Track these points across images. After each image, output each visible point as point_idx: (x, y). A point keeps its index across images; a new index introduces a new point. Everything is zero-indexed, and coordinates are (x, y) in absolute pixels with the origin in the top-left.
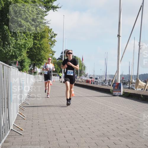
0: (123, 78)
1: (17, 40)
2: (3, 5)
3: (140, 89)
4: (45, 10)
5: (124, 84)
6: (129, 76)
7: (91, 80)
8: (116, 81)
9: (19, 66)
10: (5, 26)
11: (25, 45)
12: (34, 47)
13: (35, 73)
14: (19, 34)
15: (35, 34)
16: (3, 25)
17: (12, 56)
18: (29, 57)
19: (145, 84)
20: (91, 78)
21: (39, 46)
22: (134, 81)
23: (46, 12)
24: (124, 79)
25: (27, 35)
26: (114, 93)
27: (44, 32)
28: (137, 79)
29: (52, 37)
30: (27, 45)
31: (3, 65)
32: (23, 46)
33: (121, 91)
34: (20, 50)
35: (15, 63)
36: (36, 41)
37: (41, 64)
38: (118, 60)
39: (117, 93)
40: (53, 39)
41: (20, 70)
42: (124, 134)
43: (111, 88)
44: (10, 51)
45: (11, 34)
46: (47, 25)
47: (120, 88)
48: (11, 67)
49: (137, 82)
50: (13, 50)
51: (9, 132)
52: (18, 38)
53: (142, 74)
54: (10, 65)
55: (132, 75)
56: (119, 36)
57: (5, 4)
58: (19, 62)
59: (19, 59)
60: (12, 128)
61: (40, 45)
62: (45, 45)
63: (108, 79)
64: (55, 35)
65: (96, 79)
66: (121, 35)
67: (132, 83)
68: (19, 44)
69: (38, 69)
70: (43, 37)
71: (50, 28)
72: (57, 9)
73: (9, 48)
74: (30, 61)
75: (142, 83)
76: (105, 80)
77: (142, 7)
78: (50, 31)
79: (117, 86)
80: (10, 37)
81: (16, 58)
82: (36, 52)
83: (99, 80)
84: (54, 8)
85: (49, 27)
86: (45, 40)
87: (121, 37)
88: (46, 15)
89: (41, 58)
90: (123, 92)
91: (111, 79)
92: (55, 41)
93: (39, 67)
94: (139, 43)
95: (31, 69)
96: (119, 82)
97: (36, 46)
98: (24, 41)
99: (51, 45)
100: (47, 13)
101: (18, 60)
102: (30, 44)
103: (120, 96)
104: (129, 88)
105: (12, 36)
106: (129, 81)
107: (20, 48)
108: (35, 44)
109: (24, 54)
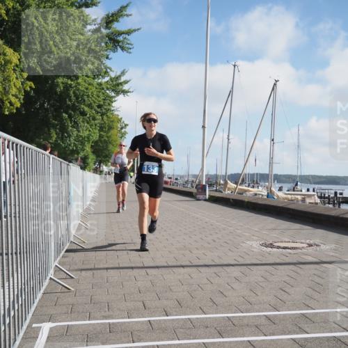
0: (209, 179)
1: (79, 131)
2: (62, 88)
3: (229, 192)
4: (113, 94)
5: (210, 185)
6: (216, 176)
7: (169, 180)
8: (200, 182)
9: (82, 164)
10: (64, 115)
11: (88, 138)
12: (100, 140)
13: (101, 172)
14: (82, 124)
15: (102, 124)
16: (62, 113)
17: (73, 151)
18: (93, 152)
19: (236, 186)
20: (170, 178)
21: (106, 139)
22: (222, 182)
23: (114, 97)
24: (211, 180)
25: (91, 126)
26: (198, 196)
27: (113, 121)
28: (225, 180)
29: (122, 128)
30: (91, 137)
31: (61, 162)
32: (86, 139)
33: (206, 194)
34: (83, 144)
35: (77, 160)
36: (102, 133)
37: (109, 162)
38: (203, 156)
39: (201, 197)
40: (123, 130)
41: (81, 168)
42: (210, 246)
43: (194, 190)
44: (70, 145)
45: (71, 123)
46: (116, 113)
47: (205, 191)
48: (71, 164)
49: (226, 183)
50: (74, 143)
51: (68, 244)
52: (80, 129)
53: (232, 175)
54: (70, 162)
55: (220, 174)
56: (204, 127)
57: (64, 88)
58: (81, 158)
59: (82, 154)
60: (72, 239)
61: (108, 137)
62: (114, 138)
63: (190, 179)
64: (126, 125)
65: (176, 179)
66: (206, 126)
67: (220, 185)
68: (81, 136)
69: (104, 167)
70: (110, 128)
71: (120, 117)
72: (128, 94)
73: (70, 141)
74: (95, 158)
75: (231, 185)
76: (187, 181)
77: (231, 92)
78: (120, 120)
79: (202, 189)
80: (70, 128)
81: (78, 153)
82: (103, 147)
83: (180, 181)
84: (125, 92)
85: (118, 115)
86: (113, 132)
87: (206, 129)
88: (115, 101)
89: (109, 154)
90: (209, 195)
91: (194, 180)
92: (125, 133)
93: (106, 165)
94: (228, 136)
95: (97, 168)
96: (204, 183)
97: (103, 139)
98: (88, 132)
99: (121, 137)
100: (116, 99)
101: (80, 155)
102: (95, 137)
103: (205, 200)
104: (216, 191)
105: (73, 127)
106: (216, 183)
107: (82, 141)
108: (101, 136)
109: (88, 148)
